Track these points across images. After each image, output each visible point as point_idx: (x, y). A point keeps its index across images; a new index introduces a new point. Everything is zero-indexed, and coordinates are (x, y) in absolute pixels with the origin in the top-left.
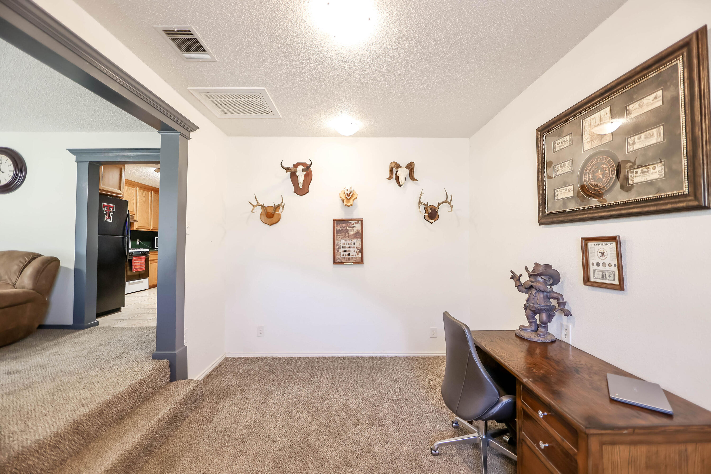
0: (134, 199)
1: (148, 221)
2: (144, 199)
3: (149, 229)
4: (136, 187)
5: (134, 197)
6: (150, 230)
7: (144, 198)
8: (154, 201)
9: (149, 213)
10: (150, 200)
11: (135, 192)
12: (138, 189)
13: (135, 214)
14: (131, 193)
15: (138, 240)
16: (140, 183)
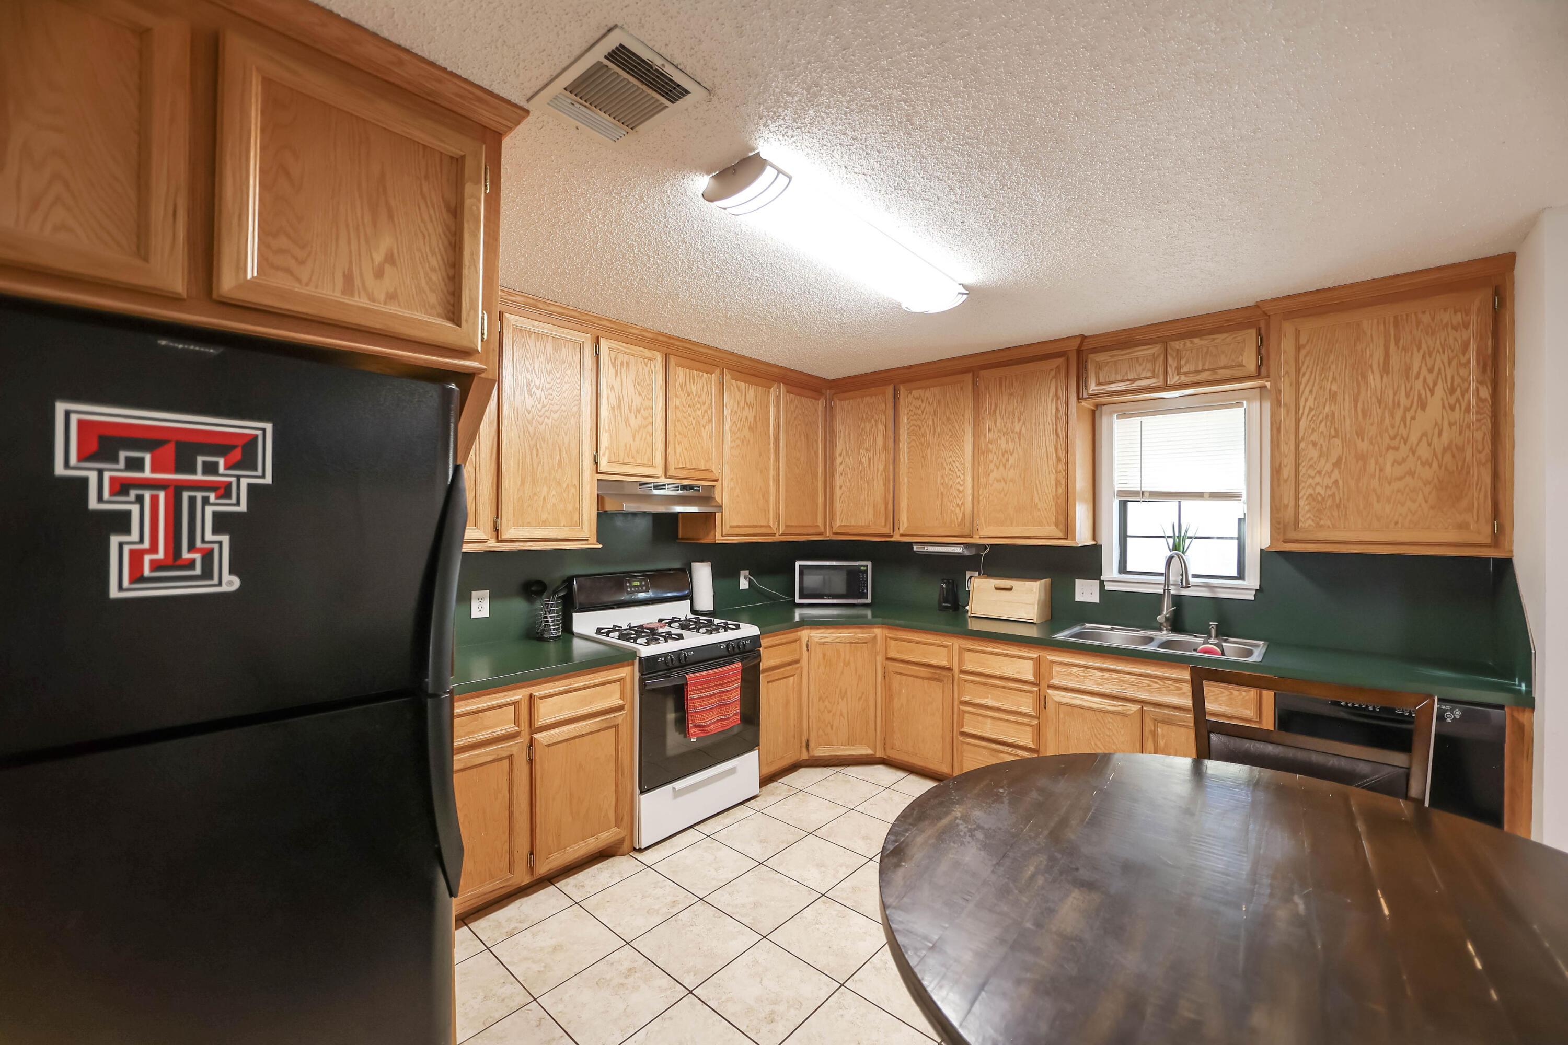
0: (713, 419)
1: (767, 501)
2: (751, 419)
3: (774, 535)
4: (718, 371)
5: (713, 412)
6: (777, 538)
7: (749, 414)
8: (788, 423)
9: (772, 473)
10: (772, 420)
11: (714, 390)
12: (727, 376)
13: (716, 480)
14: (699, 396)
15: (744, 573)
16: (733, 354)
